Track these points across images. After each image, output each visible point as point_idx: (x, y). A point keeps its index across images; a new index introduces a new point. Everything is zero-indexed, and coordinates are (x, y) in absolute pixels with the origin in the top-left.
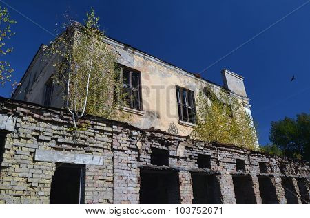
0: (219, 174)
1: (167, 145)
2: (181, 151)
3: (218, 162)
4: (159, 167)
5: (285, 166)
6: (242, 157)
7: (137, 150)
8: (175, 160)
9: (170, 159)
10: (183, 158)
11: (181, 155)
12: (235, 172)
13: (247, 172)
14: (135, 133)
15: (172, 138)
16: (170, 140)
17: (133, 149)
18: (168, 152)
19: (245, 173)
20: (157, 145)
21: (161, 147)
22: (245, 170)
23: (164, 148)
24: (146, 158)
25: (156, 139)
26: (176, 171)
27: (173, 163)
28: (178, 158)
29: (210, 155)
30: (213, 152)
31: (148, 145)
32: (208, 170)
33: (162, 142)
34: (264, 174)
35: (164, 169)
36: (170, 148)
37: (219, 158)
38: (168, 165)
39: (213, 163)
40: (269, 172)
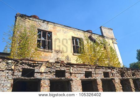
0: (72, 80)
1: (34, 66)
2: (43, 69)
3: (71, 74)
4: (26, 78)
6: (90, 70)
7: (12, 70)
8: (39, 74)
9: (35, 74)
10: (44, 73)
11: (43, 71)
12: (84, 78)
13: (93, 78)
14: (10, 61)
15: (36, 62)
16: (36, 64)
17: (10, 70)
18: (34, 70)
19: (92, 78)
20: (26, 67)
21: (29, 68)
22: (92, 77)
23: (31, 68)
24: (18, 75)
25: (26, 63)
26: (40, 80)
27: (37, 76)
28: (41, 73)
29: (65, 71)
30: (68, 68)
31: (20, 67)
32: (63, 78)
33: (30, 65)
34: (107, 78)
35: (31, 79)
36: (36, 68)
37: (71, 71)
38: (34, 77)
39: (67, 75)
40: (111, 77)
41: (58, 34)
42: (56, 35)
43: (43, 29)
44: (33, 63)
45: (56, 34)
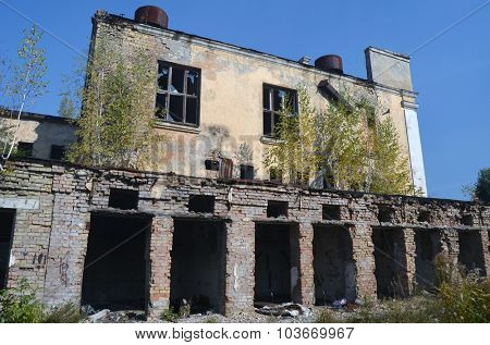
0: (229, 221)
1: (137, 184)
2: (158, 191)
3: (229, 205)
4: (119, 211)
5: (394, 211)
6: (284, 198)
7: (87, 191)
8: (150, 203)
9: (140, 202)
10: (161, 200)
11: (158, 196)
12: (264, 217)
13: (291, 218)
14: (82, 172)
15: (143, 175)
16: (141, 178)
17: (82, 191)
18: (137, 192)
19: (286, 220)
20: (119, 185)
21: (125, 187)
22: (287, 216)
23: (131, 188)
24: (102, 202)
25: (118, 177)
26: (150, 216)
27: (145, 207)
28: (154, 201)
29: (213, 197)
30: (222, 191)
31: (105, 186)
32: (207, 215)
33: (128, 182)
34: (333, 221)
35: (129, 213)
36: (141, 187)
37: (230, 199)
38: (136, 209)
39: (219, 208)
40: (345, 218)
41: (219, 75)
42: (214, 79)
43: (174, 59)
44: (135, 178)
45: (212, 77)
